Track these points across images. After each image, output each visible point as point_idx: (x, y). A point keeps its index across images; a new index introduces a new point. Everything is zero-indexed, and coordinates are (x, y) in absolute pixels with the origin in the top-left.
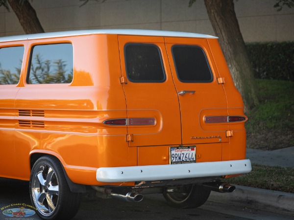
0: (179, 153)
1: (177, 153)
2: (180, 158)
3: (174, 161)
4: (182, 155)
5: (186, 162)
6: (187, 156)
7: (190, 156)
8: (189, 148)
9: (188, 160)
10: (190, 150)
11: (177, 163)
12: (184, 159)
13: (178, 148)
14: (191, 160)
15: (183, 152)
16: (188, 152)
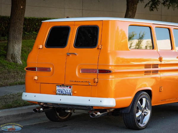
0: (62, 89)
1: (61, 89)
2: (62, 92)
3: (58, 93)
4: (63, 91)
5: (65, 94)
6: (67, 91)
7: (68, 92)
8: (67, 86)
9: (67, 94)
10: (69, 88)
11: (60, 94)
12: (64, 93)
13: (60, 86)
14: (69, 94)
15: (64, 89)
16: (67, 89)
